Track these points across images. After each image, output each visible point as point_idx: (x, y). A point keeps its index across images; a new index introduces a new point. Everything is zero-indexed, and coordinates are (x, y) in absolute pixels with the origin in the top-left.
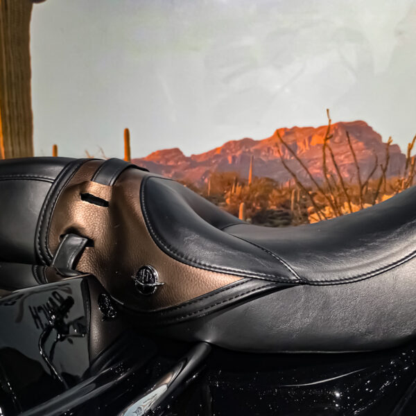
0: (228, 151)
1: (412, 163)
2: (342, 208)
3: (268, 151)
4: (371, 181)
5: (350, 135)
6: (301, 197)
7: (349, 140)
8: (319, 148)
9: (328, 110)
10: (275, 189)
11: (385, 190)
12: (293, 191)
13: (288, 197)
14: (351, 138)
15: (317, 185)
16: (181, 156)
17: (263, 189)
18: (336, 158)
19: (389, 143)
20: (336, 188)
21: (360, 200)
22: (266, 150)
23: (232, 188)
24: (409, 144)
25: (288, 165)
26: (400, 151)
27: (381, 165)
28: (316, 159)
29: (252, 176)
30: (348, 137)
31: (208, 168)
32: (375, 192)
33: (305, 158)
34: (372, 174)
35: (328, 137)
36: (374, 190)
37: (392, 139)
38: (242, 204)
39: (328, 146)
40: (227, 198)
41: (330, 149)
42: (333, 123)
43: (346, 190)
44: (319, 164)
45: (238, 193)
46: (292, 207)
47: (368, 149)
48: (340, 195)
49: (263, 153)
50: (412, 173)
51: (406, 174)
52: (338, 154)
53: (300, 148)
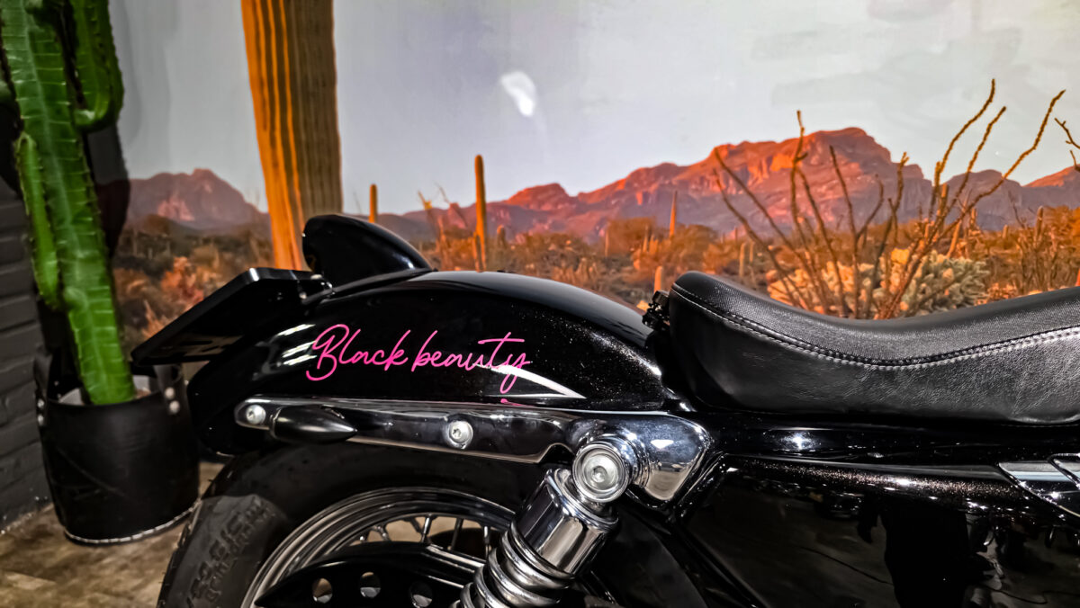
0: (636, 185)
1: (943, 195)
2: (823, 271)
3: (702, 183)
4: (872, 225)
5: (836, 153)
6: (755, 255)
7: (835, 160)
8: (784, 174)
9: (799, 113)
10: (714, 243)
11: (896, 241)
12: (743, 246)
13: (734, 255)
14: (838, 157)
15: (782, 235)
16: (562, 196)
17: (693, 244)
18: (813, 190)
19: (903, 162)
20: (813, 239)
21: (854, 259)
22: (698, 180)
23: (642, 245)
24: (938, 164)
25: (733, 204)
26: (922, 176)
27: (890, 200)
28: (781, 192)
29: (676, 223)
30: (834, 156)
31: (603, 214)
32: (879, 244)
33: (761, 192)
34: (874, 215)
35: (800, 156)
36: (876, 241)
37: (907, 156)
38: (660, 269)
39: (800, 172)
40: (635, 260)
41: (803, 177)
43: (829, 241)
44: (785, 201)
45: (652, 252)
46: (741, 271)
47: (866, 173)
48: (819, 251)
49: (693, 187)
50: (942, 211)
51: (931, 213)
52: (816, 184)
53: (753, 176)
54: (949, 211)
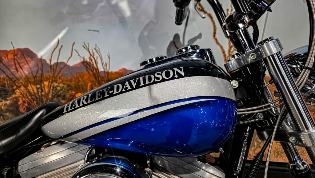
1: (53, 67)
2: (28, 87)
4: (37, 75)
5: (24, 54)
6: (9, 82)
8: (12, 60)
9: (12, 43)
11: (44, 79)
12: (6, 79)
13: (4, 82)
14: (25, 56)
15: (15, 76)
18: (20, 64)
19: (41, 58)
21: (35, 84)
24: (50, 59)
26: (47, 62)
27: (40, 68)
28: (12, 65)
33: (7, 64)
34: (37, 72)
35: (15, 55)
36: (40, 79)
39: (16, 59)
41: (17, 61)
42: (15, 48)
43: (28, 79)
44: (14, 67)
46: (7, 86)
47: (33, 61)
48: (26, 81)
51: (51, 72)
52: (21, 63)
53: (4, 60)
54: (55, 72)
